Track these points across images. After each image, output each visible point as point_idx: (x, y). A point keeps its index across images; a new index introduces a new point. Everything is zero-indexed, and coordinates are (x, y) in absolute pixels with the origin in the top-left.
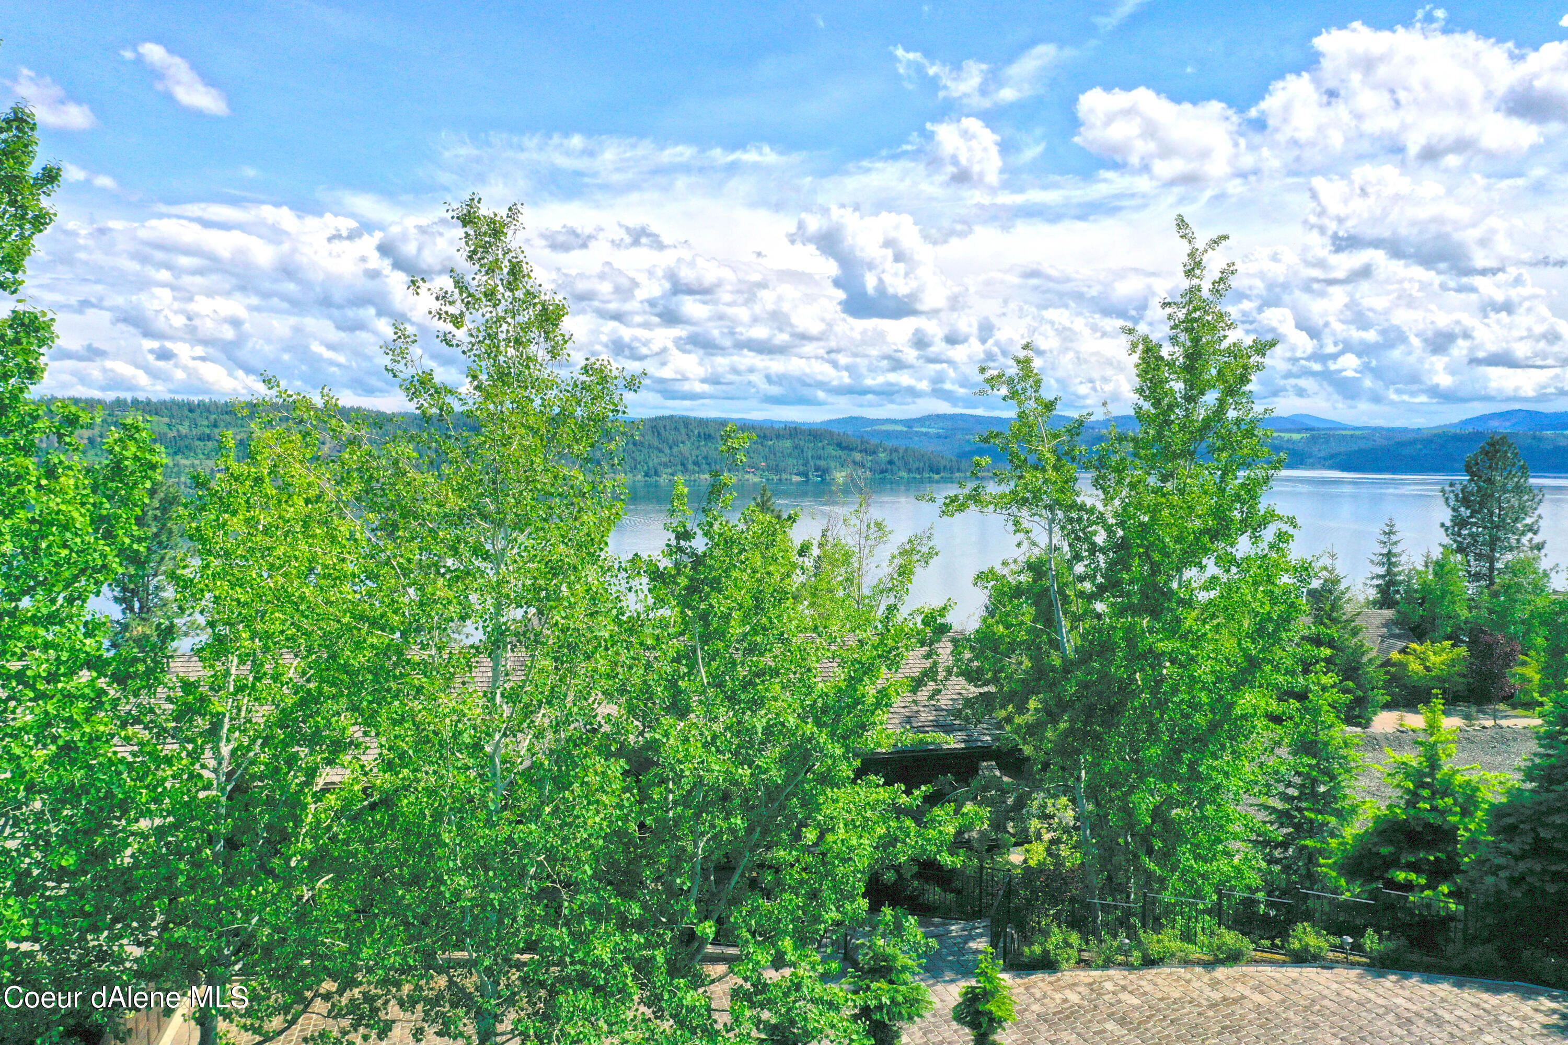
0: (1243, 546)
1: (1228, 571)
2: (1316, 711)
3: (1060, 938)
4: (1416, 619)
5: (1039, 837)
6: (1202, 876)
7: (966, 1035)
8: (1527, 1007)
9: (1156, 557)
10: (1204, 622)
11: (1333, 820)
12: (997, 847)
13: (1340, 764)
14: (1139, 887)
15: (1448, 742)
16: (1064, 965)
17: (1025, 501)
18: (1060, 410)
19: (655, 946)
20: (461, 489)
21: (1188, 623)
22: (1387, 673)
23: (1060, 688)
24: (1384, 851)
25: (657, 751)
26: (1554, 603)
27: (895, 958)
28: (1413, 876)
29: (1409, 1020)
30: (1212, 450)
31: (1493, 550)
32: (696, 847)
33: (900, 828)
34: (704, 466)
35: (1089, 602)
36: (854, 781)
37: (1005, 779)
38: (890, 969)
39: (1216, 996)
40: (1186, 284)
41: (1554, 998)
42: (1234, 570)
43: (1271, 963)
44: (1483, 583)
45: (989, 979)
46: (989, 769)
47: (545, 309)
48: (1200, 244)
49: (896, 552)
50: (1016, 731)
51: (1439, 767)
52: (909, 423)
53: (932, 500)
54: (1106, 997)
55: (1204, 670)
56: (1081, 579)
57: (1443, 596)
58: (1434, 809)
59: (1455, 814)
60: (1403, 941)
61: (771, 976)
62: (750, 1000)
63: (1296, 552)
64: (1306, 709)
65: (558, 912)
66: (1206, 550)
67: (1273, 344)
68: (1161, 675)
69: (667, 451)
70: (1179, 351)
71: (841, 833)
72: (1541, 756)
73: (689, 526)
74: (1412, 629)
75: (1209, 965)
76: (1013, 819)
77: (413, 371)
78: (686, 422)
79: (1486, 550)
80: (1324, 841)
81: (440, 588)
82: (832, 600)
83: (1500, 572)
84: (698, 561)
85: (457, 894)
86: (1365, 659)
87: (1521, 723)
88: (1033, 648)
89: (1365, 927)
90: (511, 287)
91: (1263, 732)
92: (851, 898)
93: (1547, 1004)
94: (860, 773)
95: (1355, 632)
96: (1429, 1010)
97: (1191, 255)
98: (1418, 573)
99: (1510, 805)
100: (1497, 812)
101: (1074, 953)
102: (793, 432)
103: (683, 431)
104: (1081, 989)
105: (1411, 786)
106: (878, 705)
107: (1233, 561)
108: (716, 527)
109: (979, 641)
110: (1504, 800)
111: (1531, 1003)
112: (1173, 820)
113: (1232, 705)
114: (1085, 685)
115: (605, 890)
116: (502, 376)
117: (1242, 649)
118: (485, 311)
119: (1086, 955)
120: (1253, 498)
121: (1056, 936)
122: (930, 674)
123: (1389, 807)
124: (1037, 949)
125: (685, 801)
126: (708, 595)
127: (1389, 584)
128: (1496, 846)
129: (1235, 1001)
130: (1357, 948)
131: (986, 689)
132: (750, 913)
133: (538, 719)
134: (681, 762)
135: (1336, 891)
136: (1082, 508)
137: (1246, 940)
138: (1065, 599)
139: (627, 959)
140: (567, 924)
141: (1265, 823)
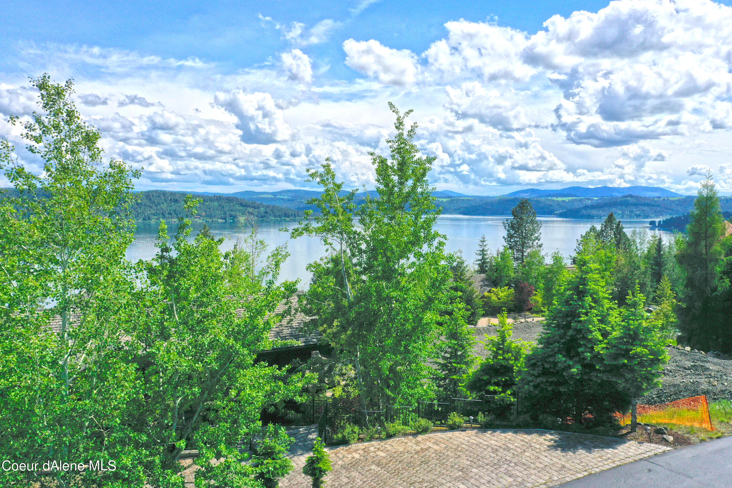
0: (425, 249)
1: (419, 259)
2: (456, 319)
3: (350, 429)
4: (494, 277)
5: (339, 384)
6: (411, 396)
7: (309, 480)
8: (541, 439)
9: (389, 254)
10: (410, 283)
11: (464, 366)
12: (321, 390)
13: (466, 342)
14: (384, 403)
15: (509, 330)
16: (352, 442)
17: (329, 230)
18: (344, 188)
19: (154, 456)
20: (42, 228)
21: (403, 283)
22: (483, 301)
23: (348, 315)
24: (485, 378)
25: (154, 357)
26: (546, 269)
27: (275, 447)
28: (496, 388)
29: (497, 450)
30: (412, 206)
31: (523, 248)
32: (175, 403)
33: (276, 386)
34: (174, 215)
35: (360, 275)
36: (253, 365)
37: (323, 358)
38: (272, 453)
39: (418, 448)
40: (397, 132)
41: (551, 434)
42: (422, 259)
43: (441, 431)
44: (520, 262)
45: (319, 452)
46: (316, 354)
47: (87, 135)
48: (401, 114)
49: (270, 255)
50: (328, 336)
51: (506, 341)
52: (274, 194)
53: (287, 230)
54: (371, 454)
55: (410, 304)
56: (355, 265)
57: (504, 268)
58: (504, 358)
59: (512, 360)
60: (494, 416)
61: (214, 462)
62: (204, 476)
63: (447, 251)
64: (452, 319)
65: (102, 443)
66: (410, 251)
67: (434, 159)
68: (391, 307)
69: (155, 208)
70: (395, 162)
71: (248, 391)
72: (545, 333)
73: (168, 245)
74: (493, 282)
75: (415, 435)
76: (327, 377)
77: (11, 165)
78: (164, 193)
79: (520, 247)
80: (461, 376)
81: (31, 281)
82: (239, 279)
83: (526, 257)
84: (172, 262)
85: (45, 440)
86: (474, 296)
87: (536, 319)
88: (334, 297)
89: (478, 411)
90: (67, 123)
91: (435, 330)
92: (253, 421)
93: (549, 437)
94: (256, 361)
95: (470, 284)
96: (504, 445)
97: (398, 119)
98: (494, 258)
99: (533, 355)
100: (529, 358)
101: (356, 436)
102: (218, 198)
103: (163, 198)
104: (360, 452)
105: (495, 349)
106: (264, 329)
107: (421, 255)
108: (182, 245)
109: (310, 295)
110: (531, 353)
111: (543, 437)
112: (398, 372)
113: (422, 319)
114: (359, 313)
115: (127, 430)
116: (64, 169)
117: (426, 294)
118: (53, 135)
119: (361, 436)
120: (429, 227)
121: (348, 429)
122: (288, 312)
123: (487, 359)
124: (340, 435)
125: (169, 382)
126: (178, 280)
127: (484, 263)
128: (528, 373)
129: (426, 449)
130: (475, 421)
131: (314, 318)
132: (203, 433)
133: (89, 345)
134: (166, 363)
135: (466, 397)
136: (355, 233)
137: (430, 422)
138: (349, 275)
139: (140, 463)
140: (107, 449)
141: (436, 370)
